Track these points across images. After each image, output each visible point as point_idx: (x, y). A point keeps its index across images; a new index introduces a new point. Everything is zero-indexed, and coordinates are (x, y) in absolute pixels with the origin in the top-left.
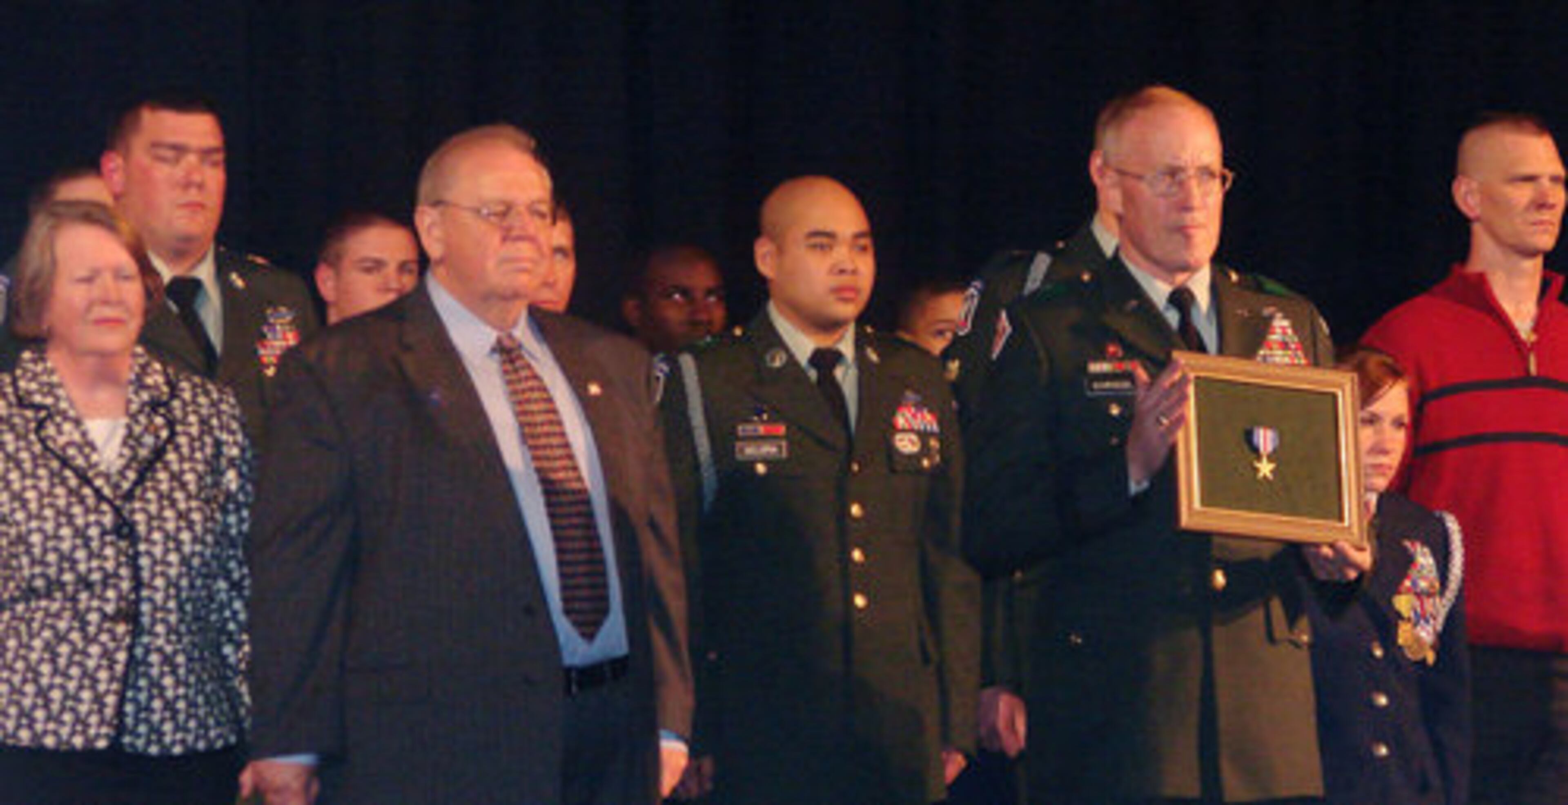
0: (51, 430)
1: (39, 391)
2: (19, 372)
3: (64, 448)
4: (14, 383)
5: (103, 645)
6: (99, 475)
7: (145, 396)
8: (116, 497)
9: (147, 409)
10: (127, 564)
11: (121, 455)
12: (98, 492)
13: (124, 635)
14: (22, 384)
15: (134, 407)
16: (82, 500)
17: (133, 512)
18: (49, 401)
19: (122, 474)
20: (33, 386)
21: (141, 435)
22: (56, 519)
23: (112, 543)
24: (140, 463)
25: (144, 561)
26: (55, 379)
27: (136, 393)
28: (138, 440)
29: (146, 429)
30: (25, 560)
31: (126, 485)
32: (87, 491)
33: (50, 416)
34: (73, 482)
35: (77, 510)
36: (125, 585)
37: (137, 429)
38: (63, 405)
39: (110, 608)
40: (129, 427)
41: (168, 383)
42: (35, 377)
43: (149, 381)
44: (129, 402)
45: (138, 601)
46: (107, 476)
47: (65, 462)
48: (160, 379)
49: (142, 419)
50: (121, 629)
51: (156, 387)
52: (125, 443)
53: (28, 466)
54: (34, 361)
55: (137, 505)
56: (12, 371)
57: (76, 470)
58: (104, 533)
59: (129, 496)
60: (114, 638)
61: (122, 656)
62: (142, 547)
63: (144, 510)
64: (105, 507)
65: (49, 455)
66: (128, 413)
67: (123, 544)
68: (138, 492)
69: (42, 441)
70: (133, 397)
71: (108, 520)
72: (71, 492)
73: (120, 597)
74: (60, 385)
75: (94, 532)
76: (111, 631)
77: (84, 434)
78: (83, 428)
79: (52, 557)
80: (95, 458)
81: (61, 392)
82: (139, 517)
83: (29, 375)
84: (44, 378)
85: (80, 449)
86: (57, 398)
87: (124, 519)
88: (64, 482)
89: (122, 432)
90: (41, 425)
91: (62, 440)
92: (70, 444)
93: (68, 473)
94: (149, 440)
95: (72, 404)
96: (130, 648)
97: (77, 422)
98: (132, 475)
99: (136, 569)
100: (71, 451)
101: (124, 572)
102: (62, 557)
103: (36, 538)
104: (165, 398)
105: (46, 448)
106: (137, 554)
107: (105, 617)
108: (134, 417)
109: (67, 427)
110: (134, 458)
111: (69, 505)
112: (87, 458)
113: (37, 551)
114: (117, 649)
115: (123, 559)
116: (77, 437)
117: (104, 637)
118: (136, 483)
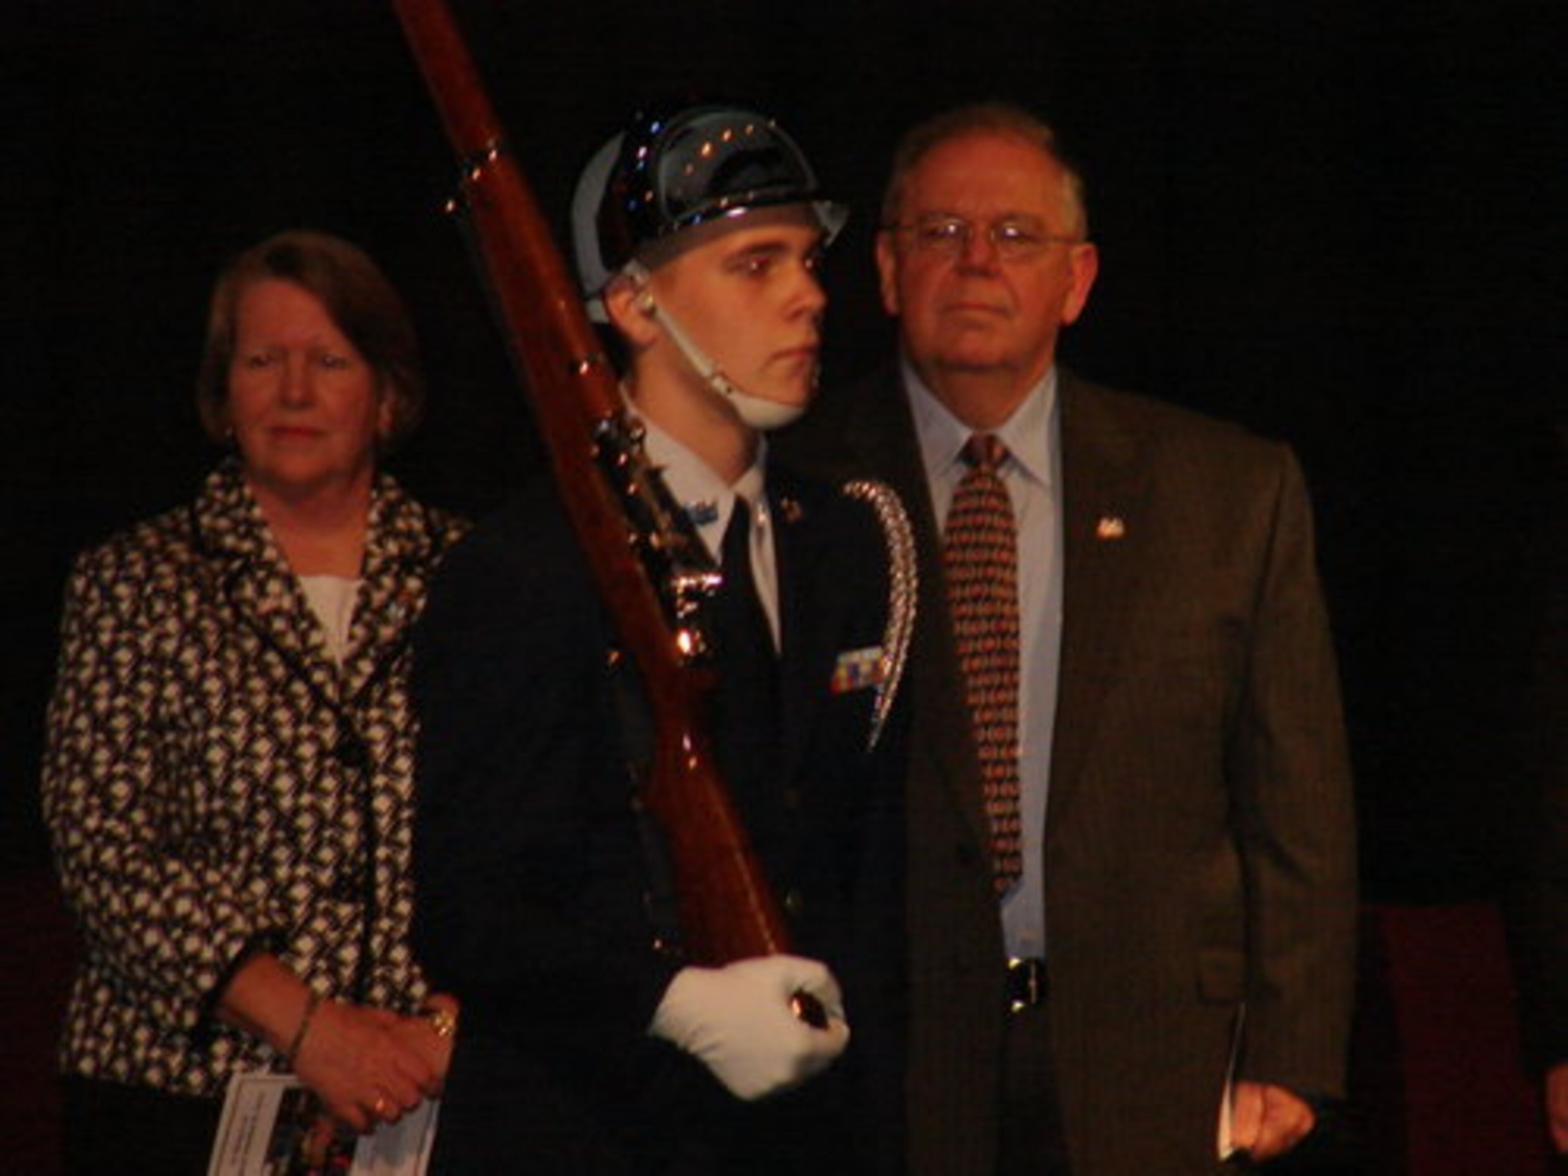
0: (249, 591)
1: (233, 530)
2: (200, 503)
3: (267, 618)
4: (194, 518)
5: (320, 937)
6: (317, 665)
7: (392, 547)
8: (344, 702)
9: (395, 567)
10: (355, 806)
11: (351, 637)
12: (316, 691)
13: (352, 922)
14: (205, 520)
15: (374, 563)
16: (290, 702)
17: (367, 724)
18: (247, 546)
19: (351, 662)
20: (223, 523)
21: (386, 606)
22: (250, 724)
23: (332, 770)
24: (378, 649)
25: (381, 803)
26: (257, 512)
27: (379, 542)
28: (381, 614)
29: (393, 596)
30: (199, 788)
31: (357, 683)
32: (299, 687)
33: (247, 569)
34: (279, 672)
35: (282, 715)
36: (350, 840)
37: (378, 597)
38: (270, 553)
39: (325, 877)
40: (364, 593)
41: (429, 529)
42: (225, 512)
43: (401, 524)
44: (367, 555)
45: (371, 866)
46: (329, 666)
47: (268, 641)
48: (417, 525)
49: (387, 581)
50: (345, 911)
51: (410, 535)
52: (356, 618)
53: (212, 640)
54: (226, 487)
55: (374, 713)
56: (190, 502)
57: (285, 655)
58: (322, 754)
59: (363, 700)
60: (335, 924)
61: (349, 953)
62: (380, 781)
63: (383, 721)
64: (326, 715)
65: (242, 627)
66: (363, 572)
67: (351, 774)
68: (376, 693)
69: (236, 607)
70: (374, 548)
71: (329, 735)
72: (273, 687)
73: (342, 857)
74: (264, 524)
75: (307, 750)
76: (327, 913)
77: (300, 601)
78: (298, 591)
79: (239, 786)
80: (315, 638)
81: (267, 534)
82: (377, 733)
83: (217, 507)
84: (241, 512)
85: (292, 621)
86: (261, 544)
87: (355, 736)
88: (264, 671)
89: (353, 600)
90: (233, 583)
91: (266, 606)
92: (277, 612)
93: (271, 657)
94: (397, 612)
95: (282, 555)
96: (363, 942)
97: (290, 582)
98: (366, 667)
99: (369, 817)
100: (279, 624)
101: (350, 818)
102: (254, 786)
103: (216, 754)
104: (424, 552)
105: (238, 615)
106: (370, 794)
107: (318, 892)
108: (373, 579)
109: (274, 586)
110: (372, 639)
111: (271, 707)
112: (303, 637)
113: (217, 773)
114: (341, 943)
115: (349, 798)
116: (287, 603)
117: (320, 924)
118: (373, 680)
